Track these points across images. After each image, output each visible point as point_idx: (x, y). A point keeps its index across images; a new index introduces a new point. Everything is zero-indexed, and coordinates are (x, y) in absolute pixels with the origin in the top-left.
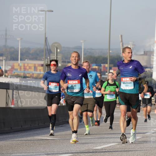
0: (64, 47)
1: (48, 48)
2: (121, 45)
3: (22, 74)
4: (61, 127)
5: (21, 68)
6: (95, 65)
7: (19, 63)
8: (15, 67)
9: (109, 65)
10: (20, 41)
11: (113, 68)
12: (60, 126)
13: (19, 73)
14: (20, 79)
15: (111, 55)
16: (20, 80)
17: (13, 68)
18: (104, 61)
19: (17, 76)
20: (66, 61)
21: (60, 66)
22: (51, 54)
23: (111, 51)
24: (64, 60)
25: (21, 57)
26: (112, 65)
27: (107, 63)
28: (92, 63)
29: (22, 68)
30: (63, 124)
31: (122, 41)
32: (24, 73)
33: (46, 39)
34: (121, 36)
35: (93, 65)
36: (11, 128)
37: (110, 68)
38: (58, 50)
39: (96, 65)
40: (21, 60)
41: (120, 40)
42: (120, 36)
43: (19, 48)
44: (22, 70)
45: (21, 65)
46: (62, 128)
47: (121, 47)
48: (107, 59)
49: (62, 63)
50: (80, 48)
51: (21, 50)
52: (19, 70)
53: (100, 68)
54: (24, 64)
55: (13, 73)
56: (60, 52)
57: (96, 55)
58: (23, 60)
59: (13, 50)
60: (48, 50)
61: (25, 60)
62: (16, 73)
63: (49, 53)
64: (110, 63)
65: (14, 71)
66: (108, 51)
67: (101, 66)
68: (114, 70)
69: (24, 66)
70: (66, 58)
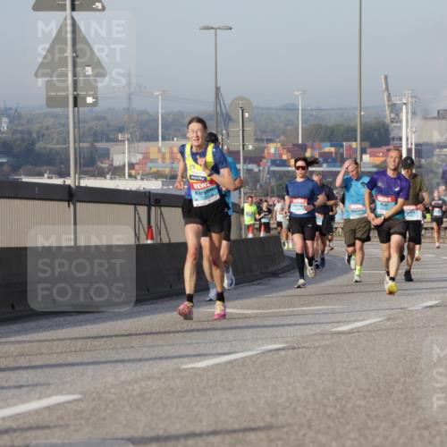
0: (257, 108)
1: (224, 111)
2: (386, 99)
3: (167, 171)
4: (258, 284)
5: (164, 158)
6: (329, 144)
7: (160, 145)
8: (152, 157)
9: (361, 145)
10: (160, 97)
11: (368, 150)
12: (255, 283)
13: (160, 169)
14: (163, 182)
15: (364, 121)
16: (163, 185)
17: (146, 157)
18: (349, 134)
19: (157, 175)
20: (265, 137)
21: (250, 151)
22: (231, 124)
23: (363, 113)
24: (259, 137)
25: (162, 132)
26: (367, 144)
27: (356, 141)
28: (322, 141)
29: (168, 156)
30: (261, 279)
31: (387, 89)
32: (172, 168)
33: (218, 89)
34: (386, 78)
35: (324, 144)
36: (148, 290)
37: (363, 151)
38: (247, 115)
39: (331, 146)
40: (163, 139)
41: (384, 86)
42: (383, 77)
43: (158, 113)
44: (168, 161)
45: (163, 150)
46: (259, 287)
47: (386, 103)
48: (356, 131)
49: (256, 144)
50: (294, 109)
51: (162, 117)
52: (160, 161)
53: (341, 150)
54: (171, 148)
55: (147, 169)
56: (250, 119)
57: (331, 123)
58: (169, 140)
59: (146, 117)
60: (222, 115)
61: (173, 140)
62: (154, 170)
63: (225, 121)
64: (362, 140)
65: (150, 165)
66: (357, 113)
67: (342, 146)
68: (372, 155)
69: (171, 152)
70: (264, 132)
